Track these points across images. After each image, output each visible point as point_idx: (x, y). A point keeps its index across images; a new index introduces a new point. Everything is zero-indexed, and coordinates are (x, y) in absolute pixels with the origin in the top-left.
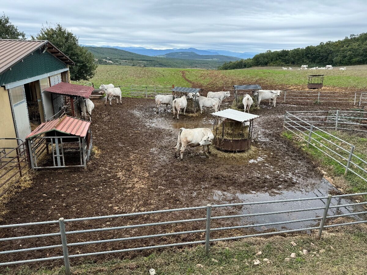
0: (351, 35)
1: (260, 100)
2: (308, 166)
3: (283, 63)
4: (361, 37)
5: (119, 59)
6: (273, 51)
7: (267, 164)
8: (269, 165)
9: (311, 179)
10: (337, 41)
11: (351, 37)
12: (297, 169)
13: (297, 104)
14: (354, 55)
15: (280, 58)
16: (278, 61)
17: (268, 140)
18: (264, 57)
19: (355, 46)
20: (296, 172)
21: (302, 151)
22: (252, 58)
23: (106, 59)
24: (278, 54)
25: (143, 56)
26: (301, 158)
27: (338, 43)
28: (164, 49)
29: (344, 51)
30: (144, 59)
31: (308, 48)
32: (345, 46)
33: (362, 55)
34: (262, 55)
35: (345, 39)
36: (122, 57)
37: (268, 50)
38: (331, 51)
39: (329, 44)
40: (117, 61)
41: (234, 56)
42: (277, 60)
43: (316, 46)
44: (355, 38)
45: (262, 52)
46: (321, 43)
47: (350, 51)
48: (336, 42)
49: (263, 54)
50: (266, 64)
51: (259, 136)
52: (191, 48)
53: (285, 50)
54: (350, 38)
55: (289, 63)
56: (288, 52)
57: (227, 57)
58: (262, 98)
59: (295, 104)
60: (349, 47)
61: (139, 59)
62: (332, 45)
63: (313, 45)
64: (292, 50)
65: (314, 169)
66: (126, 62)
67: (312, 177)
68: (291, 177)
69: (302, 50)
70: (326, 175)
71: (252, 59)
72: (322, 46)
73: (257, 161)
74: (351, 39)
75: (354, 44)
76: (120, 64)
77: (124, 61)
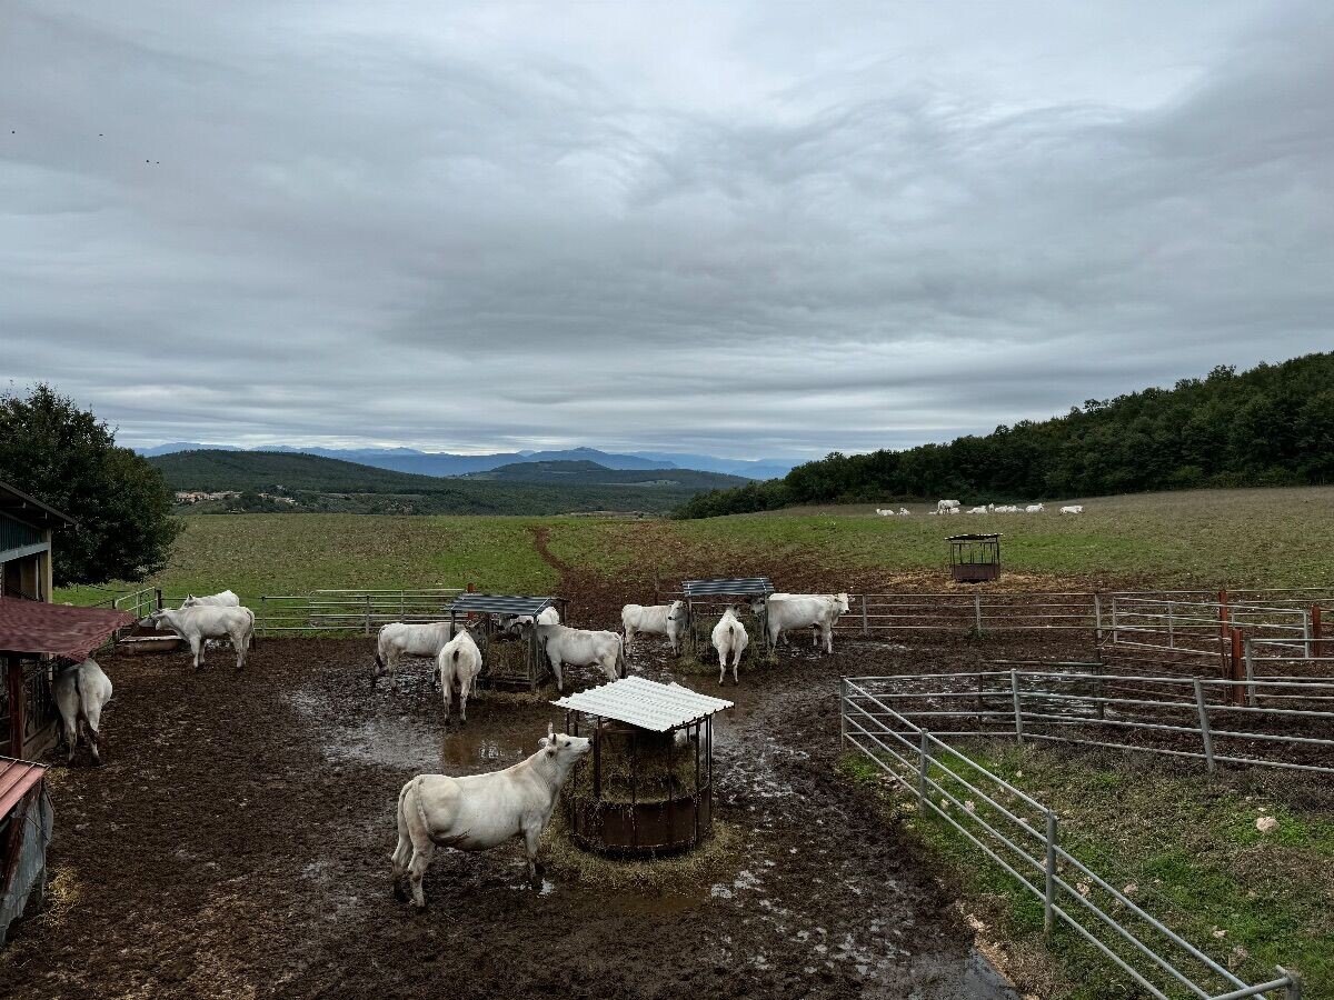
0: (1088, 402)
1: (775, 630)
2: (918, 900)
3: (886, 493)
4: (1119, 407)
5: (322, 490)
6: (848, 453)
7: (767, 903)
8: (777, 904)
9: (924, 960)
10: (1049, 420)
11: (1087, 407)
12: (879, 916)
13: (908, 642)
14: (1107, 463)
15: (874, 478)
16: (867, 487)
17: (789, 790)
18: (820, 475)
19: (1103, 435)
20: (874, 929)
21: (905, 832)
22: (782, 476)
23: (273, 490)
24: (865, 465)
25: (412, 477)
26: (896, 864)
27: (1050, 427)
28: (486, 453)
29: (1073, 451)
30: (416, 487)
31: (959, 443)
32: (1074, 437)
33: (1131, 463)
34: (813, 469)
35: (1071, 416)
36: (333, 484)
37: (834, 451)
38: (1033, 450)
39: (1023, 430)
40: (314, 498)
41: (728, 472)
42: (864, 482)
43: (984, 436)
44: (1100, 411)
45: (814, 459)
46: (999, 427)
47: (1090, 450)
48: (1045, 424)
49: (818, 464)
50: (828, 496)
51: (759, 778)
52: (582, 449)
53: (886, 449)
54: (1085, 411)
55: (904, 493)
56: (897, 455)
57: (705, 475)
58: (783, 621)
59: (901, 642)
60: (1088, 439)
61: (398, 488)
62: (1035, 432)
63: (976, 435)
64: (910, 449)
65: (943, 911)
66: (347, 499)
67: (929, 951)
68: (850, 957)
69: (943, 449)
70: (983, 935)
71: (784, 482)
72: (1002, 435)
73: (732, 889)
74: (1090, 413)
75: (1102, 429)
76: (326, 506)
77: (341, 495)
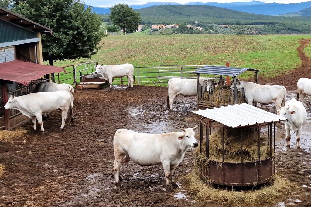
5: (215, 23)
23: (193, 24)
30: (260, 21)
36: (220, 20)
40: (211, 28)
61: (250, 22)
76: (216, 31)
77: (223, 26)
